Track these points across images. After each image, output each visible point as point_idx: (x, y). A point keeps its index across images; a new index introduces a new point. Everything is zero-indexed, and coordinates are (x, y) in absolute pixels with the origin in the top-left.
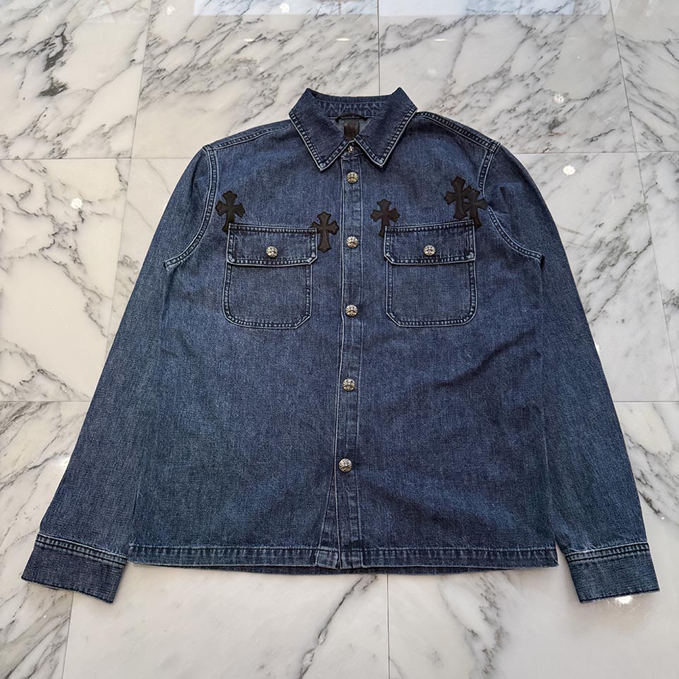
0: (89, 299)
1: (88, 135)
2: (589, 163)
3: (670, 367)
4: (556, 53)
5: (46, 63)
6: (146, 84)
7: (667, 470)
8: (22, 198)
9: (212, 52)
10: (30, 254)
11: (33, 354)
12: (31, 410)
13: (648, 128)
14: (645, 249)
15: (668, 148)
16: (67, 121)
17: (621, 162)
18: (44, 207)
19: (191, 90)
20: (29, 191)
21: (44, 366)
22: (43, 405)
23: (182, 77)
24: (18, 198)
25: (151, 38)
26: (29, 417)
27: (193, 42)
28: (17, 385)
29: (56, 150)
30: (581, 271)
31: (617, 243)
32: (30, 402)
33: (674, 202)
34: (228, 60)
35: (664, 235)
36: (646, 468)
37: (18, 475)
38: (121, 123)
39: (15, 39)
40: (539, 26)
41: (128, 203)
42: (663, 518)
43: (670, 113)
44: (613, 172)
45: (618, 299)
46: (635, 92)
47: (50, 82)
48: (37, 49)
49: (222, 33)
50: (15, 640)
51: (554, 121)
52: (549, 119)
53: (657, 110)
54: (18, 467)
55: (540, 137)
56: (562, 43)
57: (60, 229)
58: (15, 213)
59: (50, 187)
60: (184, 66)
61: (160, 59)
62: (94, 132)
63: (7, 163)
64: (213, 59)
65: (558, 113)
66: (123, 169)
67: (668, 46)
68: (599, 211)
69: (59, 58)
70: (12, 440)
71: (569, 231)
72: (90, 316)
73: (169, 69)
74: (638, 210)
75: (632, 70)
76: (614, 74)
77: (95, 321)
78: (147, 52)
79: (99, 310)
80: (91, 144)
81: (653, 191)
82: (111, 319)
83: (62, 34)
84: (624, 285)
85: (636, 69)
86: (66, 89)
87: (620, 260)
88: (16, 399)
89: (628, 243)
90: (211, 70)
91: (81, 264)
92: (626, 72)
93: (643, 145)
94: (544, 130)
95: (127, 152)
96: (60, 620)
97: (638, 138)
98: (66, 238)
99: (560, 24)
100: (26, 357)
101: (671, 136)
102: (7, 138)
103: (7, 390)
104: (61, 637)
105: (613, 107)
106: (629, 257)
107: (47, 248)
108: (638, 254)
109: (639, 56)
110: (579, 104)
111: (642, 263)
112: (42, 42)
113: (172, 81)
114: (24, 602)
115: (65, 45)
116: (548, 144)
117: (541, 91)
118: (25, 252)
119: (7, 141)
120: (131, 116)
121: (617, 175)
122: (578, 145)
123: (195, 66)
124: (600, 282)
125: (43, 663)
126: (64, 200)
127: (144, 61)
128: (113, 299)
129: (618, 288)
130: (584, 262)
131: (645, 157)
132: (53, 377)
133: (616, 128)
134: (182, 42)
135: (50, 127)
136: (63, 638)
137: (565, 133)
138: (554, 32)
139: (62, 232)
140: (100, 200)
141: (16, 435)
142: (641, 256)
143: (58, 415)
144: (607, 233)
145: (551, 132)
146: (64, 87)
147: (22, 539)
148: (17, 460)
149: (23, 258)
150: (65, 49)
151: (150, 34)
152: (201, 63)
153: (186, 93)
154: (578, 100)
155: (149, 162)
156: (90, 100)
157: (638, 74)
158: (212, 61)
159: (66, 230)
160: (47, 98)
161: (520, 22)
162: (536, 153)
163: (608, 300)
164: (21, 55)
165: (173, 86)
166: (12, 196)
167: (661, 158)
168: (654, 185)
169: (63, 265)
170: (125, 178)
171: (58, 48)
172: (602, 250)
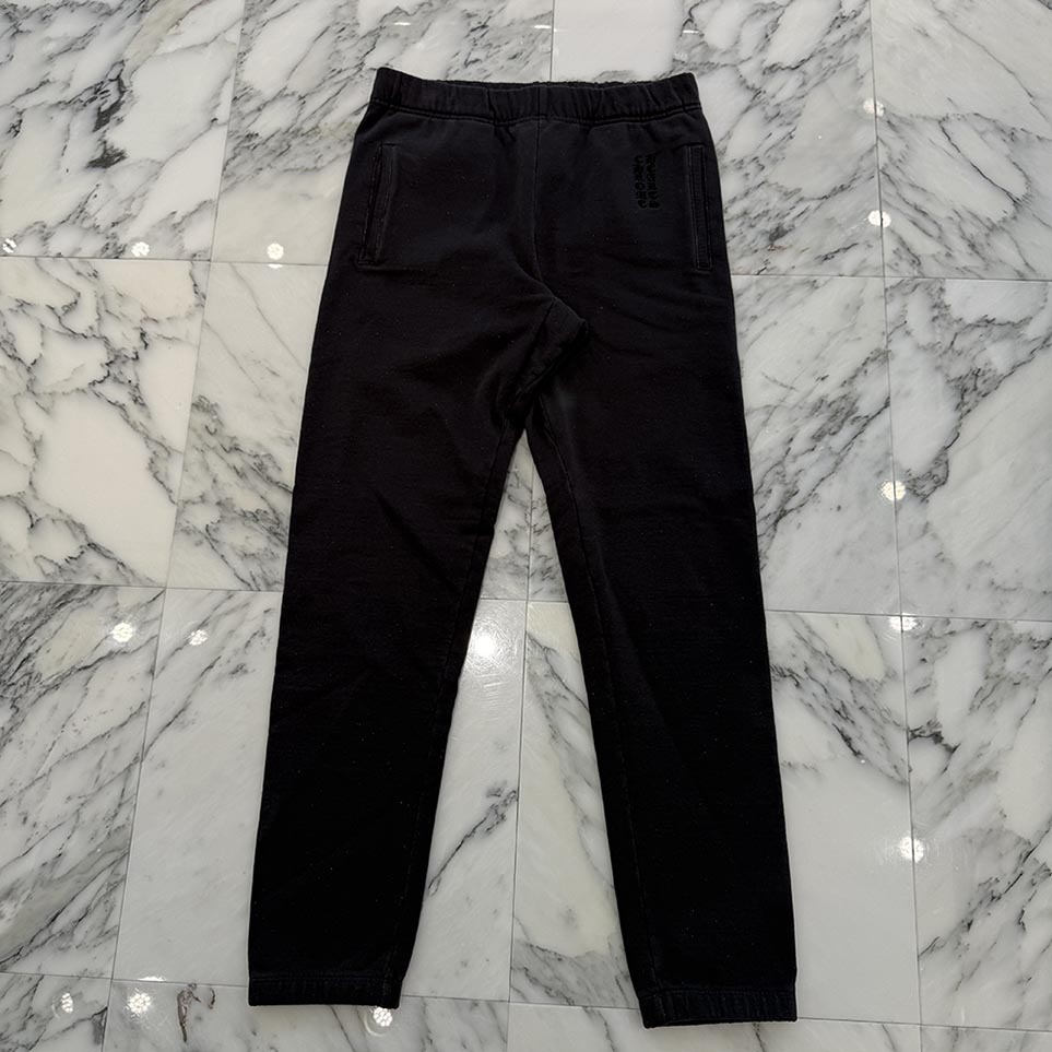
0: (154, 453)
1: (154, 226)
2: (818, 291)
3: (892, 571)
4: (790, 128)
5: (96, 119)
6: (230, 155)
7: (874, 702)
8: (66, 312)
9: (320, 112)
10: (78, 389)
11: (84, 522)
12: (79, 596)
13: (903, 243)
14: (879, 413)
15: (927, 274)
16: (125, 205)
17: (862, 291)
18: (95, 325)
19: (291, 165)
20: (76, 303)
21: (96, 541)
22: (95, 589)
23: (281, 147)
24: (60, 312)
25: (239, 88)
26: (78, 604)
27: (297, 96)
28: (62, 562)
29: (110, 246)
30: (791, 440)
31: (843, 405)
32: (79, 585)
33: (924, 349)
34: (343, 123)
35: (907, 394)
36: (848, 698)
37: (64, 677)
38: (196, 210)
39: (54, 82)
40: (770, 88)
41: (205, 324)
42: (863, 761)
43: (935, 223)
44: (848, 306)
45: (835, 479)
46: (890, 190)
47: (102, 147)
48: (85, 98)
49: (337, 83)
50: (64, 876)
51: (777, 229)
52: (771, 226)
53: (919, 217)
54: (65, 666)
55: (756, 251)
56: (799, 115)
57: (117, 357)
58: (57, 332)
59: (103, 297)
60: (284, 130)
61: (251, 119)
62: (161, 222)
63: (45, 262)
64: (323, 122)
65: (784, 217)
66: (200, 277)
67: (945, 125)
68: (823, 358)
69: (114, 113)
70: (56, 632)
71: (782, 385)
72: (155, 476)
73: (264, 134)
74: (876, 359)
75: (890, 159)
76: (864, 164)
77: (162, 483)
78: (234, 108)
79: (166, 468)
80: (157, 240)
81: (899, 333)
82: (182, 480)
83: (118, 78)
84: (845, 460)
85: (896, 157)
86: (123, 158)
87: (845, 427)
88: (61, 581)
89: (857, 404)
90: (320, 138)
91: (143, 405)
92: (883, 160)
93: (894, 267)
94: (762, 242)
95: (205, 252)
96: (117, 854)
97: (889, 256)
98: (123, 369)
99: (800, 86)
100: (73, 526)
101: (933, 256)
102: (44, 227)
103: (50, 569)
104: (118, 875)
105: (860, 211)
106: (857, 424)
107: (100, 382)
108: (869, 419)
109: (901, 138)
110: (813, 205)
111: (873, 431)
112: (91, 88)
113: (266, 152)
114: (73, 832)
115: (122, 93)
116: (767, 262)
117: (763, 186)
118: (69, 388)
119: (46, 230)
120: (211, 201)
121: (854, 307)
122: (807, 265)
123: (298, 130)
124: (814, 456)
125: (96, 906)
126: (121, 317)
127: (229, 121)
128: (185, 454)
129: (837, 464)
130: (796, 427)
131: (894, 284)
132: (108, 554)
133: (861, 241)
134: (281, 95)
135: (102, 213)
136: (120, 878)
137: (791, 246)
138: (790, 99)
139: (118, 361)
140: (169, 319)
141: (60, 627)
142: (872, 422)
143: (114, 602)
144: (831, 390)
145: (772, 245)
146: (121, 156)
147: (70, 756)
148: (63, 658)
149: (68, 394)
150: (122, 99)
151: (237, 82)
152: (307, 127)
153: (286, 171)
154: (814, 199)
155: (234, 268)
156: (155, 176)
157: (898, 164)
158: (321, 125)
159: (124, 359)
160: (97, 172)
161: (745, 81)
162: (748, 274)
163: (823, 479)
164: (61, 106)
165: (268, 159)
166: (52, 309)
167: (916, 287)
168: (901, 325)
169: (120, 406)
170: (202, 289)
171: (113, 99)
172: (822, 413)
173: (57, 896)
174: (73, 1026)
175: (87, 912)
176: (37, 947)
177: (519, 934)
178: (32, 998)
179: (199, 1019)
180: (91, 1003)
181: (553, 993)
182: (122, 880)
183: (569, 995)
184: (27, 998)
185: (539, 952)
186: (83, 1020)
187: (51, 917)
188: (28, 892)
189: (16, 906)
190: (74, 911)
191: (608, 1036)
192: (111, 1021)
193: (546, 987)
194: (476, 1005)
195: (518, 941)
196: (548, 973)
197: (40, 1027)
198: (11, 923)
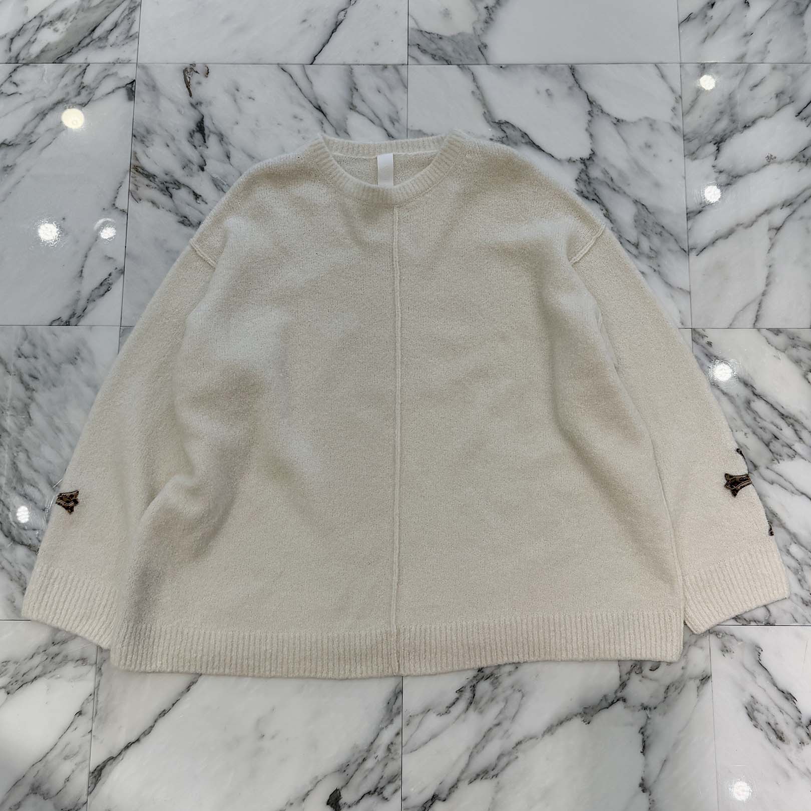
173: (94, 17)
174: (113, 91)
175: (116, 25)
176: (84, 47)
177: (412, 24)
178: (83, 77)
179: (199, 83)
180: (124, 78)
181: (437, 58)
182: (138, 5)
183: (447, 58)
184: (79, 78)
185: (428, 35)
186: (119, 88)
187: (92, 29)
188: (73, 16)
189: (66, 24)
190: (107, 24)
191: (475, 80)
192: (138, 87)
193: (432, 55)
194: (386, 68)
195: (412, 29)
196: (433, 46)
197: (90, 93)
198: (64, 34)
